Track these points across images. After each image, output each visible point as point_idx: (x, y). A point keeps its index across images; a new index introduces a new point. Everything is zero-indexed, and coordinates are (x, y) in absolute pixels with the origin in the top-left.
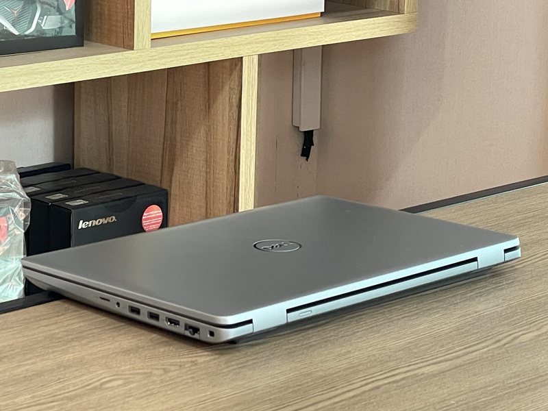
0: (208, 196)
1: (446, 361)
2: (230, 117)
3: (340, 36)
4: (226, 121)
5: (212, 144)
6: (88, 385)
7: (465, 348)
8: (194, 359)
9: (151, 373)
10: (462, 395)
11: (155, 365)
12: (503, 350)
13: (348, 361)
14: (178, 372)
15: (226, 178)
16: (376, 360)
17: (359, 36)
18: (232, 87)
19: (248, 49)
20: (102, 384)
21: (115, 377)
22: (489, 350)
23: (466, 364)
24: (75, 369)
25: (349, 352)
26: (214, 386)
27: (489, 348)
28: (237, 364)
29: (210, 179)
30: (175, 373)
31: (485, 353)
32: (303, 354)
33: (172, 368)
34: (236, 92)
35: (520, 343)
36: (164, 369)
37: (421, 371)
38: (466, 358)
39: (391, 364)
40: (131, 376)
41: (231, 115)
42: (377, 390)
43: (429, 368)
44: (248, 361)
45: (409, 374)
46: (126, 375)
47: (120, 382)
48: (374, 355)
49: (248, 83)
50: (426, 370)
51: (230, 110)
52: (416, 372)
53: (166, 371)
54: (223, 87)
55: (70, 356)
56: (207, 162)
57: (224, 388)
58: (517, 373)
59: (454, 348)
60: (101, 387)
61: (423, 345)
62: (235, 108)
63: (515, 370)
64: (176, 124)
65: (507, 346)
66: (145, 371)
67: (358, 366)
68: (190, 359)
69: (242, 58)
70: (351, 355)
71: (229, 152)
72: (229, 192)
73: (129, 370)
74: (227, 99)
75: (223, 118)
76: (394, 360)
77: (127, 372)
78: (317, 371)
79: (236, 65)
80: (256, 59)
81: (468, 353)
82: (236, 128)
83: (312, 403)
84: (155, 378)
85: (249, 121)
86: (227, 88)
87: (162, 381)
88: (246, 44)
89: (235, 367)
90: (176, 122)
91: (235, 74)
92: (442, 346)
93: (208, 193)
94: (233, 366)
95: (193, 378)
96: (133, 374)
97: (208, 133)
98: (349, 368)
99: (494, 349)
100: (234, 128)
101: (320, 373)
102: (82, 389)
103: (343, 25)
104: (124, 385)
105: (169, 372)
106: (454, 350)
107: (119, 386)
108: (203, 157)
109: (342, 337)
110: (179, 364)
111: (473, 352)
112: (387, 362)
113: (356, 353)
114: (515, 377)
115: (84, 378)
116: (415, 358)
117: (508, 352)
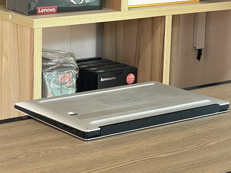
0: (152, 70)
1: (172, 152)
2: (160, 39)
3: (206, 9)
4: (159, 41)
5: (154, 50)
6: (10, 157)
7: (182, 147)
8: (61, 148)
9: (40, 153)
10: (172, 167)
11: (43, 149)
12: (199, 149)
13: (128, 151)
14: (52, 152)
15: (158, 63)
16: (141, 151)
17: (214, 9)
18: (161, 27)
19: (168, 13)
20: (16, 157)
21: (24, 154)
22: (193, 148)
23: (180, 154)
24: (8, 150)
25: (130, 147)
26: (64, 159)
27: (193, 147)
28: (78, 150)
29: (153, 63)
30: (50, 153)
31: (191, 149)
32: (110, 147)
33: (50, 151)
34: (163, 29)
35: (208, 146)
36: (46, 151)
37: (158, 156)
38: (181, 151)
39: (146, 153)
40: (31, 154)
41: (161, 38)
42: (135, 164)
43: (162, 155)
44: (84, 149)
45: (152, 157)
46: (29, 153)
47: (24, 156)
48: (141, 149)
49: (168, 26)
50: (160, 156)
51: (161, 37)
52: (156, 156)
53: (47, 152)
54: (158, 28)
55: (9, 144)
56: (152, 57)
57: (68, 160)
58: (201, 159)
59: (177, 147)
60: (15, 158)
61: (164, 145)
62: (162, 36)
63: (201, 157)
64: (140, 42)
65: (202, 147)
66: (38, 152)
67: (132, 153)
68: (59, 148)
69: (165, 16)
70: (131, 148)
71: (160, 53)
72: (159, 68)
73: (31, 151)
74: (160, 32)
75: (158, 40)
76: (148, 151)
77: (30, 152)
78: (113, 154)
79: (163, 19)
80: (171, 16)
81: (182, 149)
82: (163, 43)
83: (104, 168)
84: (40, 155)
85: (168, 41)
86: (160, 28)
87: (43, 156)
88: (167, 11)
89: (77, 152)
90: (141, 41)
91: (163, 22)
92: (173, 146)
93: (152, 69)
94: (77, 151)
95: (57, 155)
96: (32, 153)
97: (152, 46)
98: (127, 154)
99: (195, 148)
100: (162, 44)
101: (113, 155)
102: (7, 159)
103: (207, 5)
104: (26, 157)
105: (48, 152)
106: (177, 148)
107: (23, 158)
108: (150, 55)
109: (130, 140)
110: (53, 149)
111: (185, 149)
112: (145, 152)
113: (133, 148)
114: (199, 160)
115: (10, 154)
116: (158, 150)
117: (201, 149)
